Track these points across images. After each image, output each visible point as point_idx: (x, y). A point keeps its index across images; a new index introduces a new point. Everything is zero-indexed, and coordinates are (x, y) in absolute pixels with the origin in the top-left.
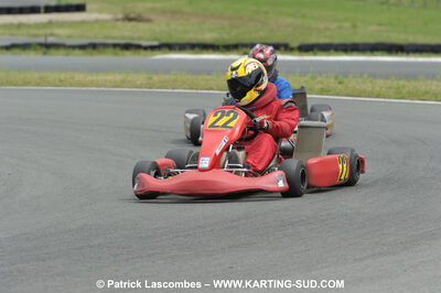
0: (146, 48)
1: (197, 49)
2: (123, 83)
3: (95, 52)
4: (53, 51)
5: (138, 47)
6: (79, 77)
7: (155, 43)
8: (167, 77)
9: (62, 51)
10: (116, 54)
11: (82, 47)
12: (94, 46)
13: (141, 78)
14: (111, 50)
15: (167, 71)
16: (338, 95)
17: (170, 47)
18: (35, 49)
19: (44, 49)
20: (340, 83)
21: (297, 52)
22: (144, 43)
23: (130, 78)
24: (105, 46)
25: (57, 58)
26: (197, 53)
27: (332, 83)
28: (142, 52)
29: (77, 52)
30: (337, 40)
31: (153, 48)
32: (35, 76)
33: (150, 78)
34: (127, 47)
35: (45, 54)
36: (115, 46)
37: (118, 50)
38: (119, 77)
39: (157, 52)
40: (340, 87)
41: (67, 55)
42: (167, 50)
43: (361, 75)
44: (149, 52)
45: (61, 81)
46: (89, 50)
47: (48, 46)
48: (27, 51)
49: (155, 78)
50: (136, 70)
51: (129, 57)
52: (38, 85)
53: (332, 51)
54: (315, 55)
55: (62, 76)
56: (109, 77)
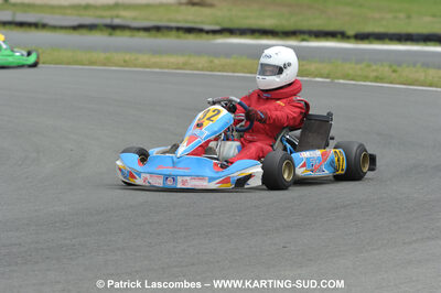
0: (208, 32)
1: (257, 35)
2: (184, 66)
3: (159, 34)
4: (118, 32)
5: (201, 31)
6: (144, 58)
7: (217, 28)
8: (228, 61)
9: (128, 33)
10: (178, 37)
11: (147, 29)
12: (158, 29)
13: (202, 61)
14: (174, 33)
15: (228, 55)
16: (391, 83)
17: (231, 32)
18: (101, 30)
19: (110, 31)
20: (394, 71)
21: (353, 40)
22: (207, 27)
23: (192, 61)
24: (169, 29)
25: (121, 39)
26: (257, 38)
27: (385, 70)
28: (204, 36)
29: (142, 34)
30: (392, 30)
31: (214, 32)
32: (102, 56)
33: (212, 62)
34: (189, 30)
35: (110, 35)
36: (178, 29)
37: (181, 33)
38: (181, 60)
39: (218, 36)
40: (394, 75)
41: (132, 36)
42: (228, 34)
43: (415, 65)
44: (210, 36)
45: (125, 61)
46: (154, 33)
47: (113, 28)
48: (93, 32)
49: (216, 61)
50: (199, 53)
51: (191, 40)
52: (104, 65)
53: (387, 41)
54: (371, 43)
55: (127, 57)
56: (173, 59)
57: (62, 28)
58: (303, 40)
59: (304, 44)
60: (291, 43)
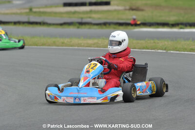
12: (105, 24)
14: (113, 26)
19: (78, 26)
35: (78, 28)
44: (133, 27)
57: (54, 24)
58: (181, 28)
60: (175, 30)
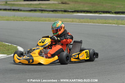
0: (71, 12)
3: (56, 12)
4: (44, 12)
5: (68, 11)
11: (53, 11)
14: (61, 12)
17: (78, 12)
18: (38, 11)
21: (114, 14)
25: (45, 14)
26: (86, 13)
29: (51, 12)
31: (72, 12)
35: (42, 13)
37: (63, 12)
39: (74, 13)
41: (48, 13)
48: (36, 12)
51: (66, 14)
57: (26, 11)
58: (100, 14)
59: (101, 15)
60: (97, 15)
